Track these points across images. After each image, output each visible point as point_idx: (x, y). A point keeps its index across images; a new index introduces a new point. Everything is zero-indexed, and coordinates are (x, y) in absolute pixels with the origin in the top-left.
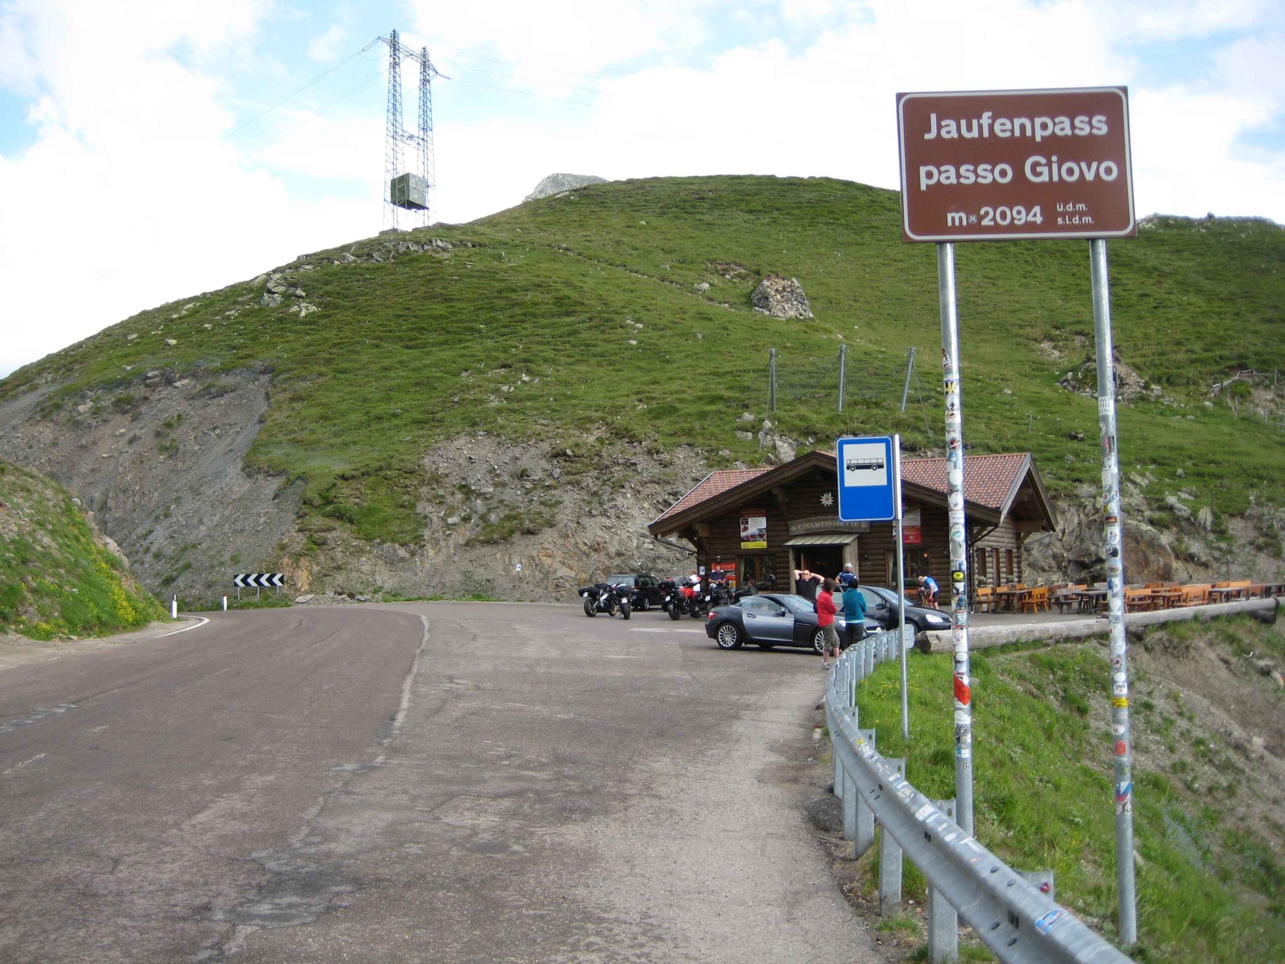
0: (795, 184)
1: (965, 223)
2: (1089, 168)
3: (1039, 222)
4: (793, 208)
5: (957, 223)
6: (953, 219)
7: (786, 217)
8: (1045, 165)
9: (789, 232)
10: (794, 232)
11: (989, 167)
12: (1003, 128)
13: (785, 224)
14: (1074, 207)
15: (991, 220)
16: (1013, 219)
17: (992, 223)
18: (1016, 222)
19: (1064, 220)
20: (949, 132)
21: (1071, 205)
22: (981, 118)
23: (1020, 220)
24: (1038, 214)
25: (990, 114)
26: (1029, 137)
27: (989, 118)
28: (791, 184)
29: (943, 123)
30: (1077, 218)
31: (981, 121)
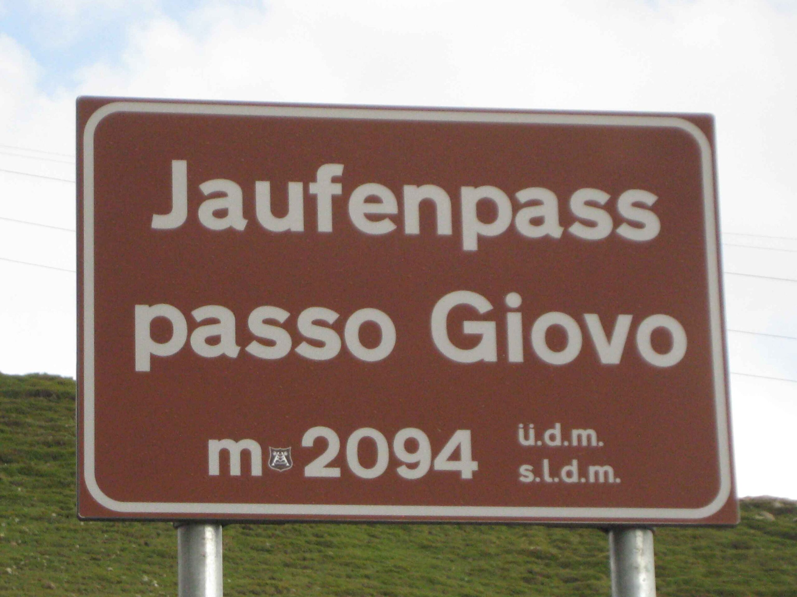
0: (48, 394)
1: (256, 470)
2: (608, 331)
3: (467, 475)
4: (38, 457)
5: (235, 470)
6: (224, 455)
7: (18, 478)
8: (486, 317)
9: (24, 518)
10: (39, 519)
11: (331, 316)
12: (374, 209)
13: (15, 499)
14: (566, 436)
15: (331, 465)
16: (394, 462)
17: (335, 473)
18: (404, 472)
19: (537, 472)
20: (221, 214)
21: (557, 430)
22: (314, 179)
23: (413, 466)
24: (466, 452)
25: (337, 169)
26: (444, 238)
27: (335, 180)
28: (37, 394)
29: (207, 187)
30: (574, 467)
31: (313, 188)
